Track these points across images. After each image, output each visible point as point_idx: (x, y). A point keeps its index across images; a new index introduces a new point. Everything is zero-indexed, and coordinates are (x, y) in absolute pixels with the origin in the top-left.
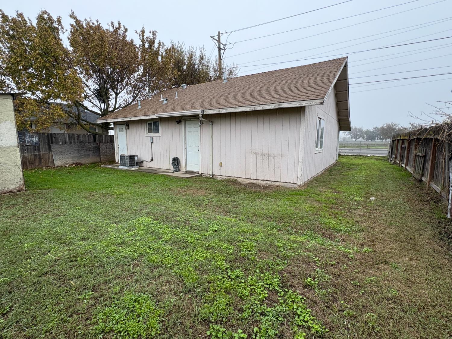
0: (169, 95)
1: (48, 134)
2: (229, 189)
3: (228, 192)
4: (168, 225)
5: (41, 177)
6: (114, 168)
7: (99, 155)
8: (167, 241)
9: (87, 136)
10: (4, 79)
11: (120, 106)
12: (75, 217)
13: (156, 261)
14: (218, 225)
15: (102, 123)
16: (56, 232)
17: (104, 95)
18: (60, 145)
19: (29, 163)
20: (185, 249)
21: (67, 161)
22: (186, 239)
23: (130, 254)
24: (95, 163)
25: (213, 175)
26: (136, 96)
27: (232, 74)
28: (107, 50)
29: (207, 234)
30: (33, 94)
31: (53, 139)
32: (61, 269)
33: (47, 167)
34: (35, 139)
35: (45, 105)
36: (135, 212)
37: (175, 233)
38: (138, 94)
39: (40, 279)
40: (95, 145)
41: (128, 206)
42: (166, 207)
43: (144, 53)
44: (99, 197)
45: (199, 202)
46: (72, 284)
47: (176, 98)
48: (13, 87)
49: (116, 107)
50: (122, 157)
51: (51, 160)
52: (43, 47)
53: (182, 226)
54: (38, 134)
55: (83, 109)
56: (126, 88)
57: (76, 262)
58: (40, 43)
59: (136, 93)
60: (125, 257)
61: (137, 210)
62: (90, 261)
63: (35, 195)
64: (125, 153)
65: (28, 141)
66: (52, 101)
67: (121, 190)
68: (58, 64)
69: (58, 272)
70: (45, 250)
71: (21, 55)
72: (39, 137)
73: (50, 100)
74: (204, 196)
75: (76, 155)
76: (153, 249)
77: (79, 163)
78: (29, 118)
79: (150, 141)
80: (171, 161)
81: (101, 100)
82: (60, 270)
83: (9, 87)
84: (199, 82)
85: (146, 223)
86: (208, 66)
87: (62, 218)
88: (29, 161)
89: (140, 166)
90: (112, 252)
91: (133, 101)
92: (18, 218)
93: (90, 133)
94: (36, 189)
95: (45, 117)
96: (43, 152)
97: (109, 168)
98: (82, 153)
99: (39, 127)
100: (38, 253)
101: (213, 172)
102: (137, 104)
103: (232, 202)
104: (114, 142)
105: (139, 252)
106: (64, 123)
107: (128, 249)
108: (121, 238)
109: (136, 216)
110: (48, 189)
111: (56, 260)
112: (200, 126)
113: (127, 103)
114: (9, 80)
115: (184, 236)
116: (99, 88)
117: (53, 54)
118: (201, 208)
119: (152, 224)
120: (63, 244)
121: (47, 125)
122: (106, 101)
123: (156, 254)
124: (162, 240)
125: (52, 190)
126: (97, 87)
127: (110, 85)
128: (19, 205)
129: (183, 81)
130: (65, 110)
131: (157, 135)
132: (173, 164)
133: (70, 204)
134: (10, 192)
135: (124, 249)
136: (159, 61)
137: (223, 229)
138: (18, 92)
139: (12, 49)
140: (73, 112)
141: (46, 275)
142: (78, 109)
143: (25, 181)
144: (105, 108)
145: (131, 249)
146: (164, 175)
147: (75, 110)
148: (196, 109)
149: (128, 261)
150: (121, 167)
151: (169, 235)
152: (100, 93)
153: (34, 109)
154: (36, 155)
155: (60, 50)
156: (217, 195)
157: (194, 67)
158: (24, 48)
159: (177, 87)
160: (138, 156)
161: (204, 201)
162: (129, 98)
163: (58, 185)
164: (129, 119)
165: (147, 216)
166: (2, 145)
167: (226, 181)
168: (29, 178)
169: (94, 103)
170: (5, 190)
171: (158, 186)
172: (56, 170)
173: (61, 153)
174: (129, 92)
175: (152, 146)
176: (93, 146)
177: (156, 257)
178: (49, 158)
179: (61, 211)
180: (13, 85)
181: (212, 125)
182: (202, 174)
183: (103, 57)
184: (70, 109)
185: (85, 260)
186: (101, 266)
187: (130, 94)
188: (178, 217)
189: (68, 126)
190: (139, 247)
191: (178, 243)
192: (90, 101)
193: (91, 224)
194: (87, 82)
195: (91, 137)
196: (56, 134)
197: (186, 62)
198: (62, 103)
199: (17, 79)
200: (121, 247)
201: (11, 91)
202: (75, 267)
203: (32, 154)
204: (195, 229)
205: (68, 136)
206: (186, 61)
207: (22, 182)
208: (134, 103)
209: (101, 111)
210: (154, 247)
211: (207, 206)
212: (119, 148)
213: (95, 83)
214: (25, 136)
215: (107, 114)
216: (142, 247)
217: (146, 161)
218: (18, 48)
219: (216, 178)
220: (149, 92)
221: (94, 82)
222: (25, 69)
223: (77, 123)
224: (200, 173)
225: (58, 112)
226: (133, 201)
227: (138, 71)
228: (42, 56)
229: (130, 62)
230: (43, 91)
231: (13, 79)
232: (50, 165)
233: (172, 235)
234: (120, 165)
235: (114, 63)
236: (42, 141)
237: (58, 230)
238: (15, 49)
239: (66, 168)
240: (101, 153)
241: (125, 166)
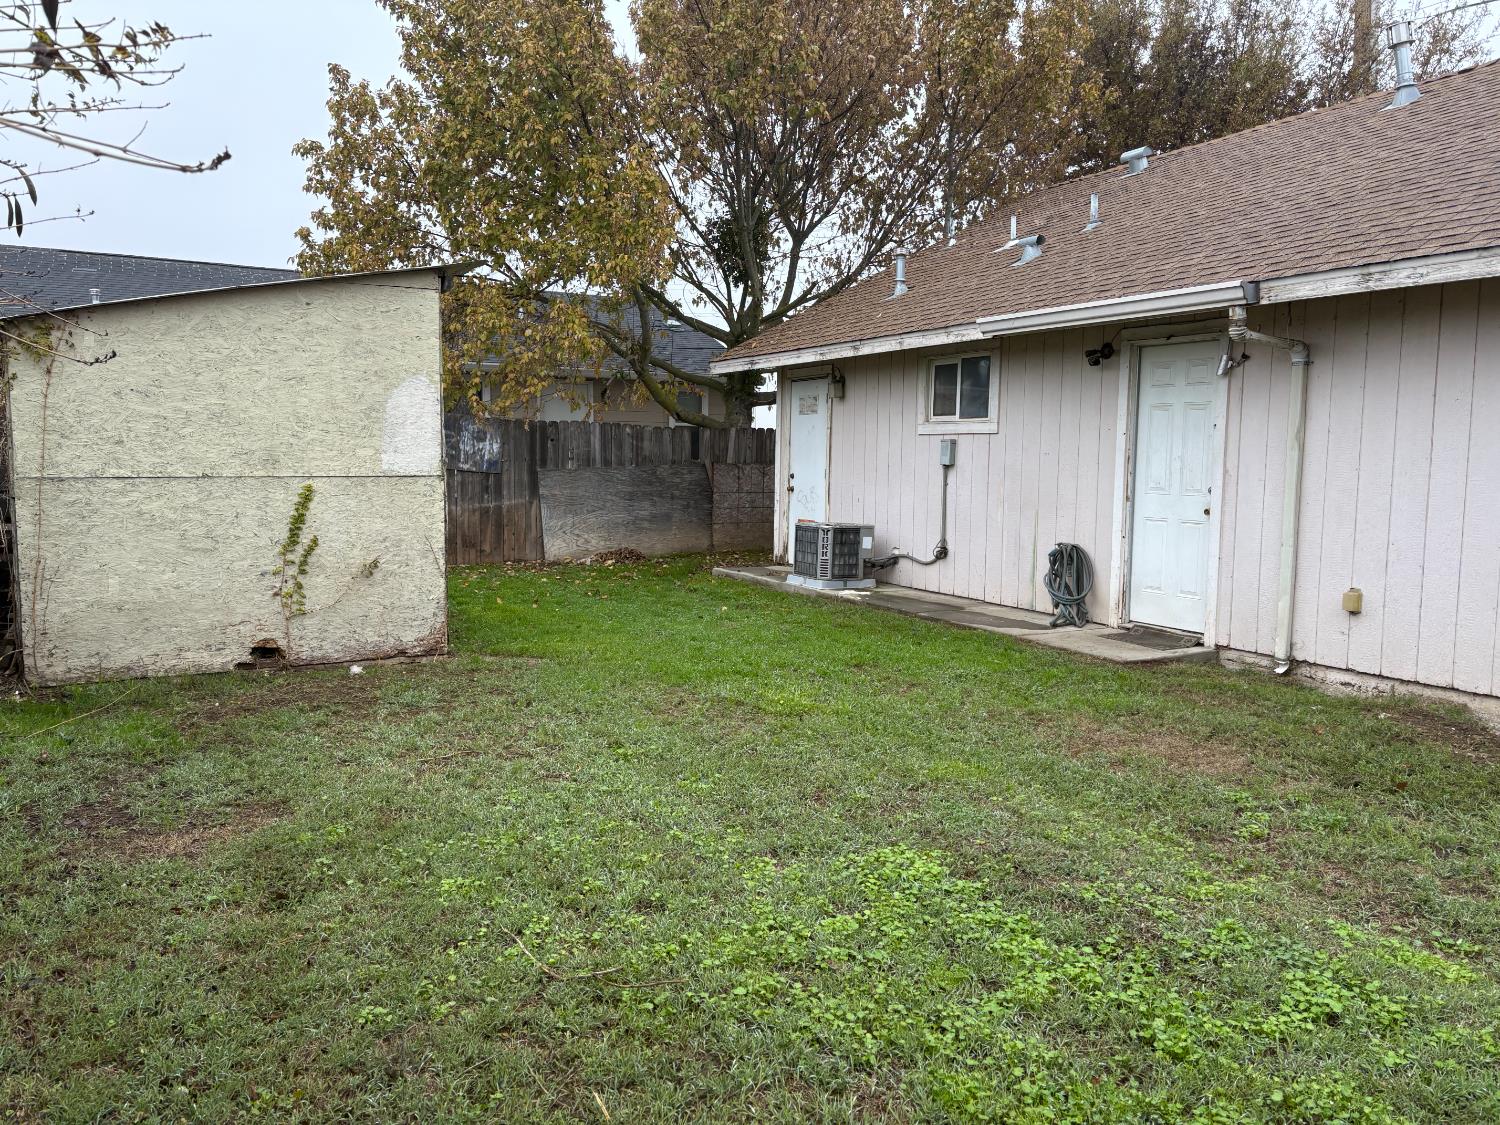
0: (1050, 218)
1: (532, 424)
2: (1414, 760)
3: (1400, 778)
4: (1033, 917)
5: (499, 601)
6: (767, 584)
7: (708, 520)
8: (1026, 1009)
9: (667, 435)
10: (416, 216)
11: (809, 291)
12: (615, 796)
13: (971, 1108)
14: (1349, 988)
15: (730, 376)
16: (545, 848)
17: (749, 246)
18: (570, 472)
19: (465, 544)
20: (1134, 1083)
21: (587, 542)
22: (1142, 1027)
23: (843, 1035)
24: (689, 556)
25: (1293, 663)
26: (885, 236)
27: (1447, 51)
28: (780, 37)
29: (1272, 1023)
30: (499, 263)
31: (550, 444)
32: (561, 1025)
33: (519, 561)
34: (491, 448)
35: (534, 305)
36: (864, 815)
37: (1073, 971)
38: (891, 224)
39: (486, 1046)
40: (697, 475)
41: (831, 776)
42: (1014, 812)
43: (939, 18)
44: (703, 715)
45: (1208, 815)
46: (598, 1108)
47: (1089, 227)
48: (440, 240)
49: (793, 298)
50: (806, 534)
51: (533, 533)
52: (546, 69)
53: (1109, 940)
54: (503, 425)
55: (659, 315)
56: (843, 200)
57: (616, 1007)
58: (538, 53)
59: (884, 222)
60: (818, 1041)
61: (871, 807)
62: (671, 1018)
63: (476, 677)
64: (819, 515)
65: (466, 453)
66: (557, 288)
67: (797, 693)
68: (590, 132)
69: (549, 1034)
70: (506, 920)
71: (473, 113)
72: (502, 438)
73: (549, 285)
74: (1240, 782)
75: (621, 516)
76: (957, 1038)
77: (631, 552)
78: (479, 362)
79: (938, 458)
80: (1044, 566)
81: (731, 269)
82: (557, 1029)
83: (428, 245)
84: (1221, 124)
85: (917, 884)
86: (1287, 25)
87: (564, 787)
88: (463, 536)
89: (880, 583)
90: (763, 998)
91: (867, 261)
92: (423, 763)
93: (679, 418)
94: (481, 651)
95: (530, 354)
96: (510, 499)
97: (745, 582)
98: (645, 509)
99: (507, 398)
100: (484, 930)
101: (1291, 646)
102: (890, 274)
103: (1441, 848)
104: (772, 462)
105: (885, 1032)
106: (588, 379)
107: (832, 1003)
108: (799, 937)
109: (868, 837)
110: (521, 656)
111: (545, 980)
112: (1228, 372)
113: (840, 273)
114: (430, 217)
115: (1127, 1005)
116: (728, 217)
117: (576, 94)
118: (1221, 851)
119: (948, 893)
120: (567, 908)
121: (533, 389)
122: (754, 270)
123: (971, 1068)
124: (1000, 995)
125: (533, 662)
126: (721, 209)
127: (777, 197)
128: (426, 711)
129: (1131, 131)
130: (597, 324)
131: (975, 425)
132: (1050, 584)
133: (598, 734)
134: (402, 653)
135: (816, 995)
136: (1010, 46)
137: (1386, 1018)
138: (451, 262)
139: (448, 98)
140: (624, 327)
141: (505, 1034)
142: (643, 315)
143: (450, 616)
144: (747, 305)
145: (846, 1007)
146: (1003, 636)
147: (631, 320)
148: (1213, 275)
149: (835, 1069)
150: (795, 581)
151: (1043, 977)
152: (732, 237)
153: (497, 324)
154: (487, 510)
155: (603, 71)
156: (1328, 787)
157: (1197, 46)
158: (485, 86)
159: (1091, 170)
160: (877, 532)
161: (1239, 811)
162: (851, 248)
163: (555, 643)
164: (847, 352)
165: (923, 850)
166: (396, 467)
167: (1385, 708)
168: (460, 604)
169: (707, 283)
170: (389, 645)
171: (969, 694)
172: (549, 576)
173: (572, 505)
174: (852, 220)
175: (946, 484)
176: (689, 477)
177: (971, 1084)
178: (528, 527)
179: (565, 758)
180: (439, 234)
181: (1307, 364)
182: (1218, 647)
183: (760, 71)
184: (613, 316)
185: (650, 1006)
186: (716, 1059)
187: (855, 232)
188: (1087, 885)
189: (602, 389)
190: (882, 1003)
191: (1092, 1035)
192: (690, 278)
193: (675, 838)
194: (687, 193)
195: (681, 436)
196: (561, 427)
197: (1155, 26)
198: (589, 293)
199: (454, 211)
200: (798, 985)
201: (430, 260)
202: (613, 1032)
203: (477, 505)
204: (1193, 978)
205: (601, 433)
206: (1150, 21)
207: (442, 618)
208: (874, 270)
209: (728, 318)
210: (959, 1024)
211: (1260, 845)
212: (791, 489)
213: (716, 196)
214: (459, 435)
215: (752, 334)
216: (900, 1007)
217: (913, 559)
218: (468, 88)
219: (1308, 683)
220: (947, 213)
221: (713, 190)
222: (482, 166)
223: (634, 375)
224: (1210, 641)
225: (574, 333)
226: (851, 755)
227: (901, 115)
228: (541, 107)
229: (872, 75)
230: (529, 251)
231: (443, 210)
232: (530, 554)
233: (1055, 981)
234: (792, 569)
235: (800, 93)
236: (512, 454)
237: (553, 844)
238: (458, 91)
239: (584, 570)
240: (716, 512)
241: (814, 576)
